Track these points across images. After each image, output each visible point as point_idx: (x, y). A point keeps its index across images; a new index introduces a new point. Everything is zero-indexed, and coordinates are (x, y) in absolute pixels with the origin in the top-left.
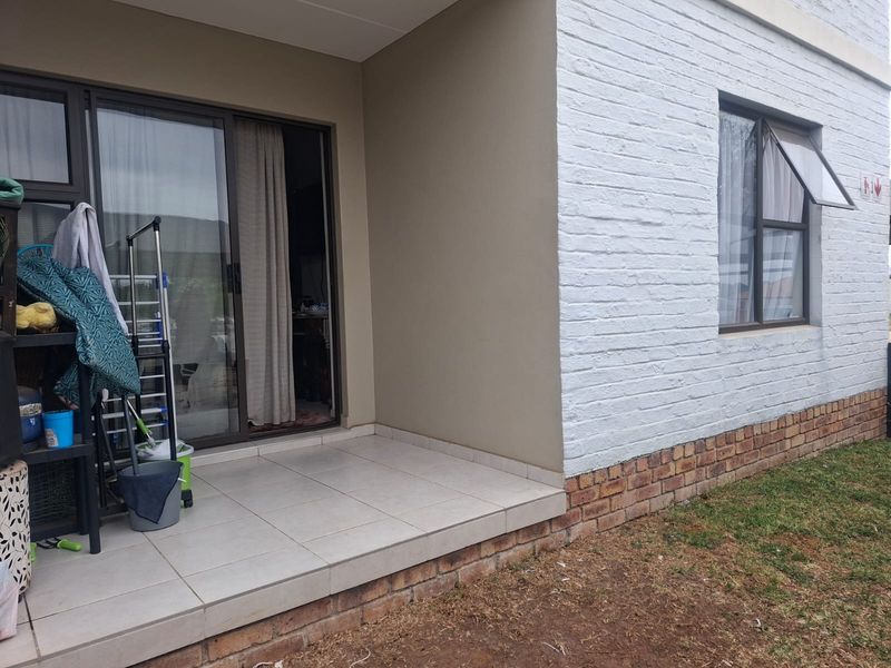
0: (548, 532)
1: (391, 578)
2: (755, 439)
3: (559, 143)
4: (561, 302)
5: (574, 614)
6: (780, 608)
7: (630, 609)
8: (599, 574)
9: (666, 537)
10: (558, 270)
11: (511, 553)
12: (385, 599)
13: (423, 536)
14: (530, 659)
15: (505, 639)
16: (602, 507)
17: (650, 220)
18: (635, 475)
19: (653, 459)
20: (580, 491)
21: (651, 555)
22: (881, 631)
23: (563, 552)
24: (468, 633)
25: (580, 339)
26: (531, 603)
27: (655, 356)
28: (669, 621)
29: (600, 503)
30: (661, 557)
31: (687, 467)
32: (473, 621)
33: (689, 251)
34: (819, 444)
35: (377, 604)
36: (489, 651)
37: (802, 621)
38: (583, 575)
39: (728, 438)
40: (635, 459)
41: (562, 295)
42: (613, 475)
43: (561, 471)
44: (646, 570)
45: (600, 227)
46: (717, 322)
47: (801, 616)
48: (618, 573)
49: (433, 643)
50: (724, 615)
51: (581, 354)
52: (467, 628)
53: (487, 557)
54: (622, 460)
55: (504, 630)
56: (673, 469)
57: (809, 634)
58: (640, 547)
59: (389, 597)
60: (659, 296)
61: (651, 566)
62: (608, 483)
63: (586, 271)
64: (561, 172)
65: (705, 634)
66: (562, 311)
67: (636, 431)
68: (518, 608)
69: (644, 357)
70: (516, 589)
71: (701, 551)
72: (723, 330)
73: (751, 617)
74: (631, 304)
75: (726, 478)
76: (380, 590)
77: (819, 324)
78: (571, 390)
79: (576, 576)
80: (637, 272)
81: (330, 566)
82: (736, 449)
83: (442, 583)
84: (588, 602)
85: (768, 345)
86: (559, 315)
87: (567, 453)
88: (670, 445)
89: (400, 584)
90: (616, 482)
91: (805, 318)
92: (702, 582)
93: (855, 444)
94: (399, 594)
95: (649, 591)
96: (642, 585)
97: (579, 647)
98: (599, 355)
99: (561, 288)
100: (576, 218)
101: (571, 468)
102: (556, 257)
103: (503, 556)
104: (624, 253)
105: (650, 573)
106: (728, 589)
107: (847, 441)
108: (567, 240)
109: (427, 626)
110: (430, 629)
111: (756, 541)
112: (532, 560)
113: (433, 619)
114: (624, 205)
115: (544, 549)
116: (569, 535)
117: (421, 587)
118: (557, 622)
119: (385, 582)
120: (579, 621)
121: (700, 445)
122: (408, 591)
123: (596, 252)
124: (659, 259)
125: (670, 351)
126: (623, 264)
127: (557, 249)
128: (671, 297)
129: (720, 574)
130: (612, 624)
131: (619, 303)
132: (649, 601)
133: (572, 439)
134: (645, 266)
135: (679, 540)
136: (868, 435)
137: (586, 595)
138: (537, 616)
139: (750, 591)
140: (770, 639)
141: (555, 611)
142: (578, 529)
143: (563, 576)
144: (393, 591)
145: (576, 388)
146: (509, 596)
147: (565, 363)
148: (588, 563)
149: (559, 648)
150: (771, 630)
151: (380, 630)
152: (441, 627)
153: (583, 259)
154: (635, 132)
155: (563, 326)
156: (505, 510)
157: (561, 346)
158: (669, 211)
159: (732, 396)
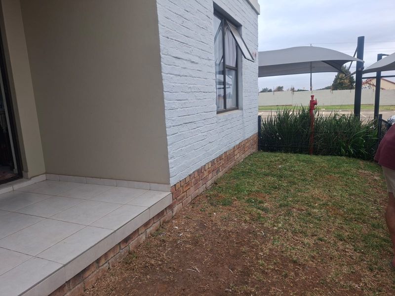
0: (165, 213)
1: (98, 261)
2: (227, 157)
3: (158, 14)
4: (165, 100)
5: (193, 250)
6: (266, 225)
7: (215, 241)
8: (194, 228)
9: (212, 204)
10: (162, 84)
11: (151, 228)
12: (95, 272)
13: (113, 232)
14: (185, 280)
15: (169, 274)
16: (183, 197)
17: (194, 61)
18: (194, 180)
19: (200, 171)
20: (176, 192)
21: (210, 214)
22: (300, 225)
23: (173, 221)
24: (148, 277)
25: (173, 119)
26: (171, 251)
27: (198, 126)
28: (232, 242)
29: (183, 194)
30: (215, 214)
31: (209, 172)
32: (147, 269)
33: (207, 77)
34: (243, 156)
35: (91, 277)
36: (164, 283)
37: (275, 228)
38: (188, 230)
39: (220, 158)
40: (194, 172)
41: (165, 96)
42: (187, 181)
43: (169, 184)
44: (212, 221)
45: (177, 62)
46: (216, 109)
47: (274, 226)
48: (202, 225)
49: (132, 288)
50: (250, 233)
51: (174, 126)
52: (147, 274)
53: (142, 233)
54: (190, 174)
55: (165, 268)
56: (206, 173)
57: (280, 232)
58: (204, 211)
59: (97, 271)
60: (199, 98)
61: (213, 219)
62: (185, 185)
63: (173, 84)
64: (160, 30)
65: (248, 244)
66: (166, 105)
67: (194, 160)
68: (166, 256)
69: (194, 126)
70: (161, 246)
71: (227, 207)
72: (218, 113)
73: (259, 231)
74: (190, 101)
75: (220, 174)
76: (93, 269)
77: (242, 109)
78: (171, 144)
79: (185, 232)
80: (192, 86)
81: (64, 266)
82: (222, 162)
83: (123, 253)
84: (196, 242)
85: (230, 118)
86: (164, 106)
87: (171, 175)
88: (204, 164)
89: (103, 261)
90: (188, 184)
91: (237, 107)
92: (235, 221)
93: (251, 154)
94: (102, 267)
95: (218, 230)
96: (214, 228)
97: (203, 266)
98: (180, 126)
99: (164, 93)
100: (168, 56)
101: (173, 181)
102: (161, 76)
103: (148, 231)
104: (186, 76)
105: (214, 222)
106: (245, 221)
107: (249, 154)
108: (165, 68)
109: (124, 280)
110: (126, 281)
111: (244, 199)
112: (161, 229)
113: (126, 275)
114: (185, 52)
115: (164, 222)
116: (173, 212)
117: (113, 260)
118: (188, 257)
119: (95, 263)
120: (197, 253)
121: (213, 162)
122: (107, 264)
123: (176, 75)
124: (198, 80)
125: (203, 123)
126: (186, 82)
127: (161, 72)
128: (202, 98)
129: (240, 215)
130: (211, 250)
131: (185, 101)
132: (220, 235)
133: (173, 168)
134: (194, 83)
135: (218, 204)
136: (254, 150)
137: (194, 239)
138: (177, 257)
139: (253, 220)
140: (270, 239)
141: (184, 252)
142: (176, 209)
143: (179, 233)
144: (99, 267)
145: (173, 143)
146: (159, 250)
147: (169, 131)
148: (186, 224)
149: (196, 270)
150: (268, 235)
151: (97, 291)
152: (132, 278)
153: (172, 78)
154: (187, 15)
155: (167, 113)
156: (149, 208)
157: (166, 122)
158: (200, 57)
159: (220, 141)
